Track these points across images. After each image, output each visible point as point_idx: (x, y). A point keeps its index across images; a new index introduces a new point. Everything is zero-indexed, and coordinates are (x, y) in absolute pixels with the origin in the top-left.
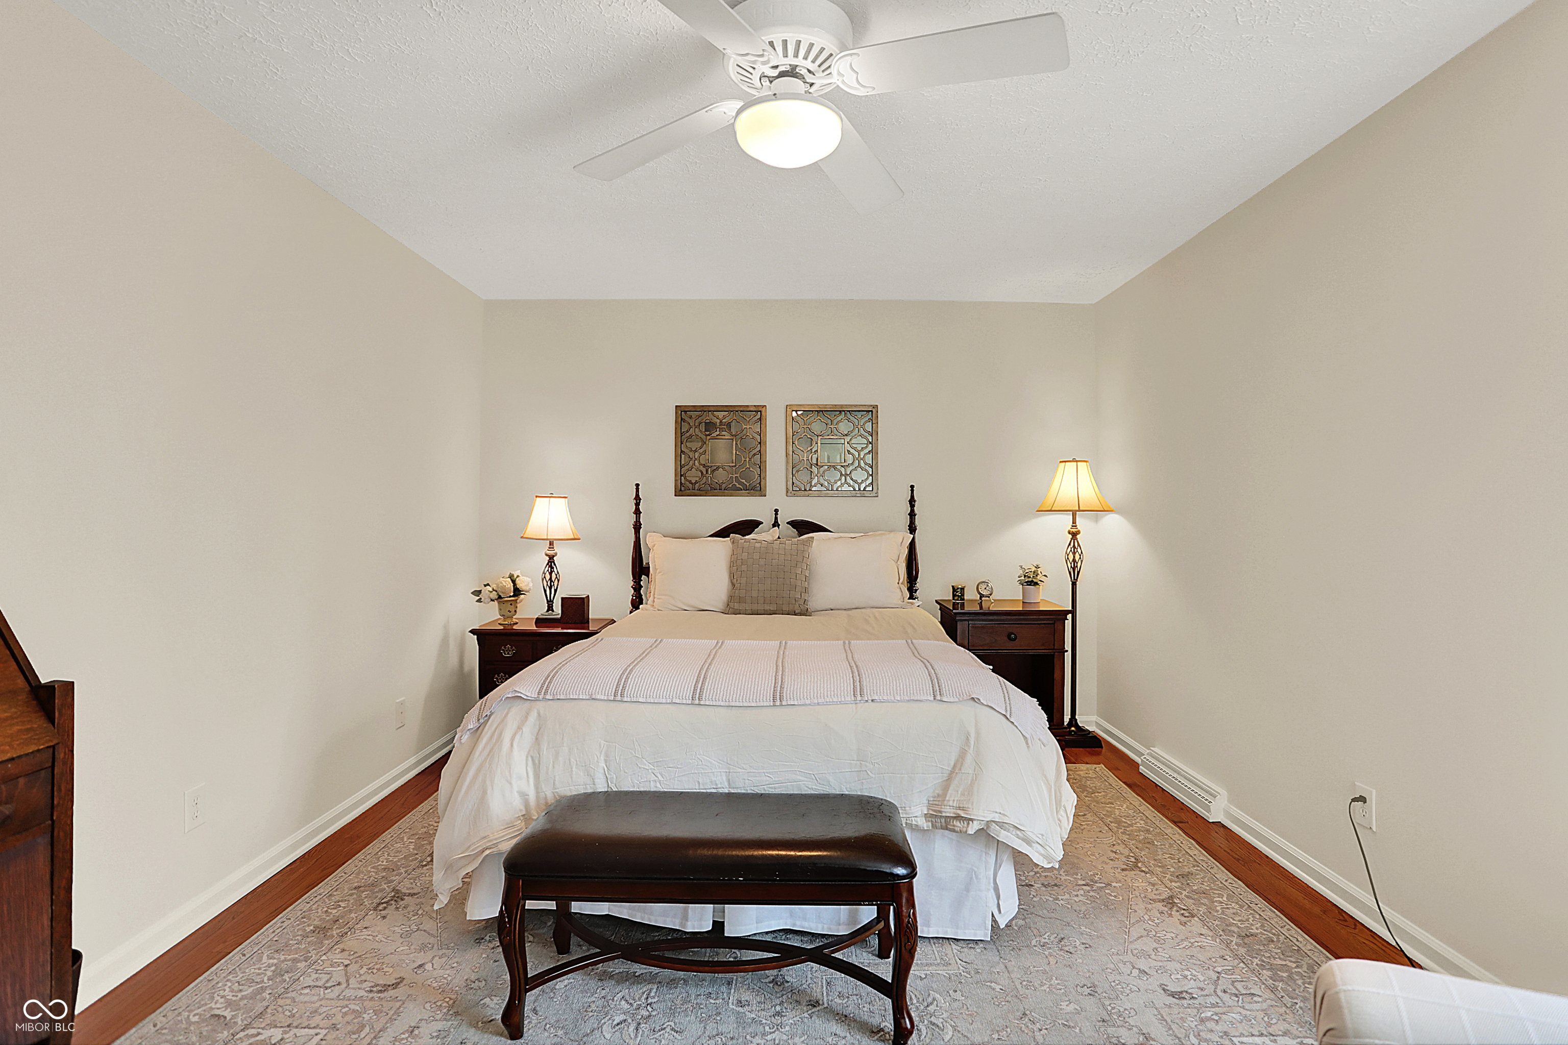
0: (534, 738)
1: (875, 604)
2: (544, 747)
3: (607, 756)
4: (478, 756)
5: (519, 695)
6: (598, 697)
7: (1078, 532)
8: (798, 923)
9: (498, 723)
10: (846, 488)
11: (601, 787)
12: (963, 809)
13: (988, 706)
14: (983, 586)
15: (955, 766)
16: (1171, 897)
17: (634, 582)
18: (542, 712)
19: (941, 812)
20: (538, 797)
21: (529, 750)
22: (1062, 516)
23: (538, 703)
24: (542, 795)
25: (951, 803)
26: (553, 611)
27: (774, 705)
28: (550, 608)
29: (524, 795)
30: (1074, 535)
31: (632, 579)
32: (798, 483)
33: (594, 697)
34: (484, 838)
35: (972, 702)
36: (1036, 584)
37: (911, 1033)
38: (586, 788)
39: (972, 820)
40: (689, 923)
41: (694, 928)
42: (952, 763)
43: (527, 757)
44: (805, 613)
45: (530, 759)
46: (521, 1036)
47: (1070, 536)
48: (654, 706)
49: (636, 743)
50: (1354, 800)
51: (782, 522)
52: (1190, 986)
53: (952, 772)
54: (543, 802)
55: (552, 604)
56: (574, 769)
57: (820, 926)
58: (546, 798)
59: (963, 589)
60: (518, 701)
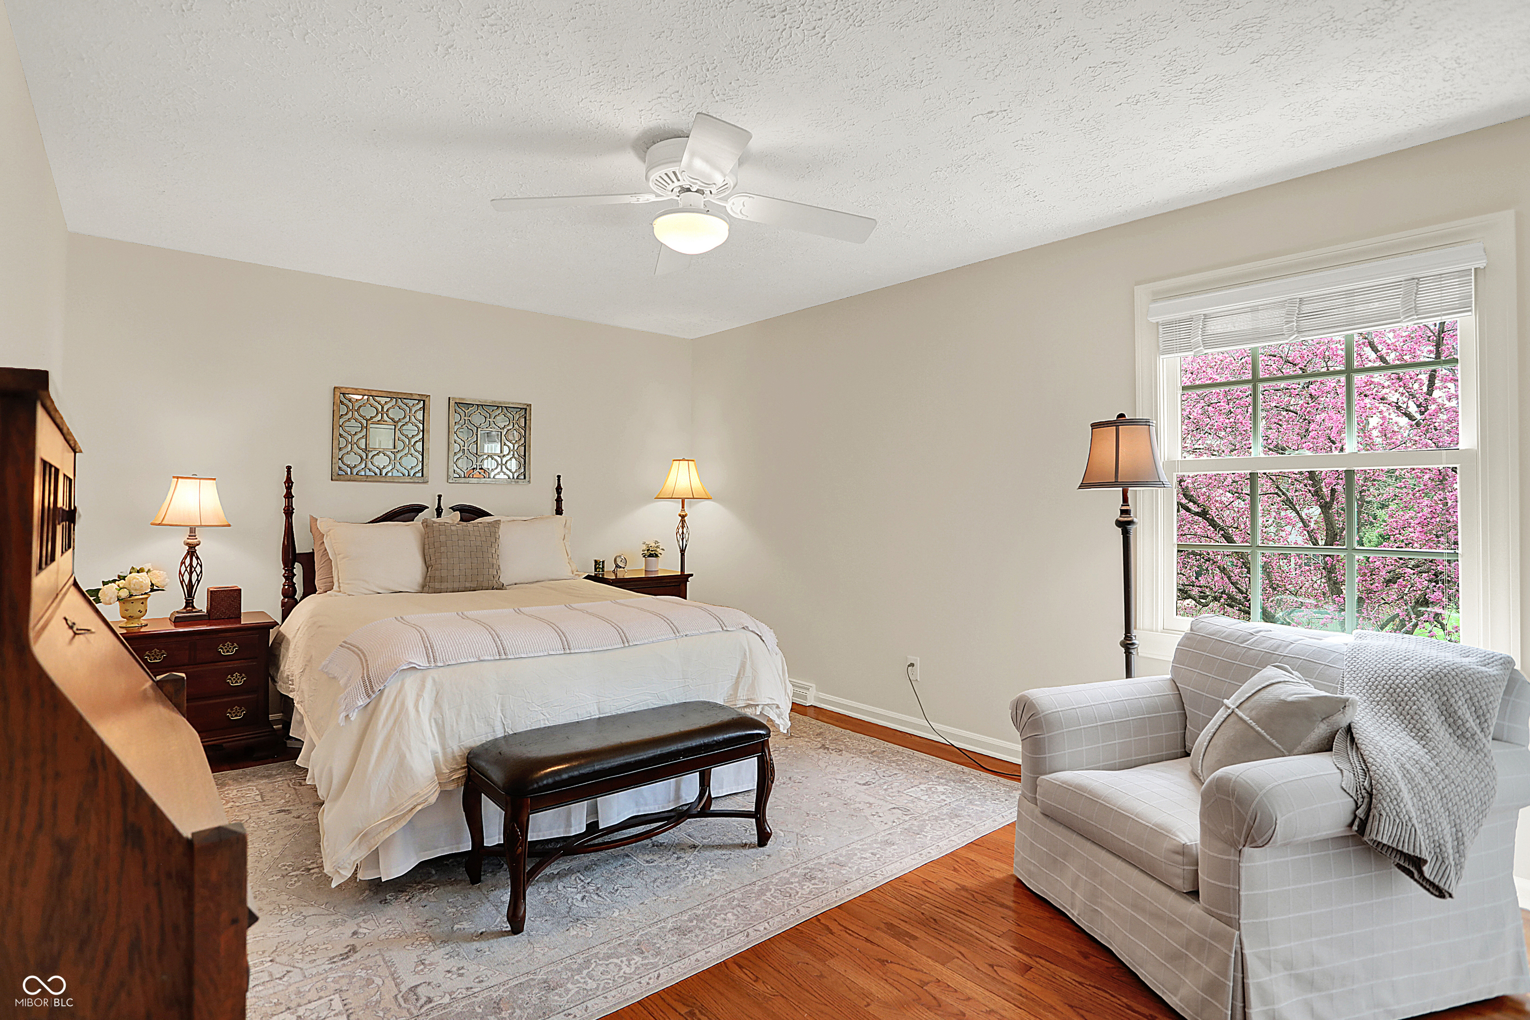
0: (433, 702)
1: (554, 577)
2: (446, 707)
3: (502, 706)
4: (382, 728)
5: (414, 665)
6: (486, 658)
7: (686, 515)
8: (641, 809)
9: (395, 694)
10: (502, 476)
11: (500, 734)
12: (751, 700)
13: (752, 631)
14: (619, 560)
15: (739, 673)
16: (823, 745)
17: (286, 570)
18: (437, 679)
19: (736, 705)
20: (445, 754)
21: (431, 714)
22: (672, 503)
23: (430, 671)
24: (449, 750)
25: (742, 698)
26: (194, 607)
27: (625, 647)
28: (189, 603)
29: (434, 753)
30: (683, 517)
31: (283, 567)
32: (459, 471)
33: (482, 658)
34: (414, 795)
35: (743, 630)
36: (657, 556)
37: (771, 834)
38: (487, 737)
39: (758, 705)
40: (573, 829)
41: (576, 831)
42: (737, 672)
43: (430, 720)
44: (502, 587)
45: (433, 721)
46: (522, 931)
47: (680, 518)
48: (534, 659)
49: (525, 691)
50: (909, 666)
51: (445, 507)
52: (868, 779)
53: (738, 677)
54: (450, 756)
55: (192, 600)
56: (476, 722)
57: (656, 807)
58: (453, 752)
59: (603, 562)
60: (413, 672)
